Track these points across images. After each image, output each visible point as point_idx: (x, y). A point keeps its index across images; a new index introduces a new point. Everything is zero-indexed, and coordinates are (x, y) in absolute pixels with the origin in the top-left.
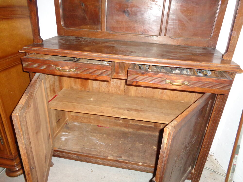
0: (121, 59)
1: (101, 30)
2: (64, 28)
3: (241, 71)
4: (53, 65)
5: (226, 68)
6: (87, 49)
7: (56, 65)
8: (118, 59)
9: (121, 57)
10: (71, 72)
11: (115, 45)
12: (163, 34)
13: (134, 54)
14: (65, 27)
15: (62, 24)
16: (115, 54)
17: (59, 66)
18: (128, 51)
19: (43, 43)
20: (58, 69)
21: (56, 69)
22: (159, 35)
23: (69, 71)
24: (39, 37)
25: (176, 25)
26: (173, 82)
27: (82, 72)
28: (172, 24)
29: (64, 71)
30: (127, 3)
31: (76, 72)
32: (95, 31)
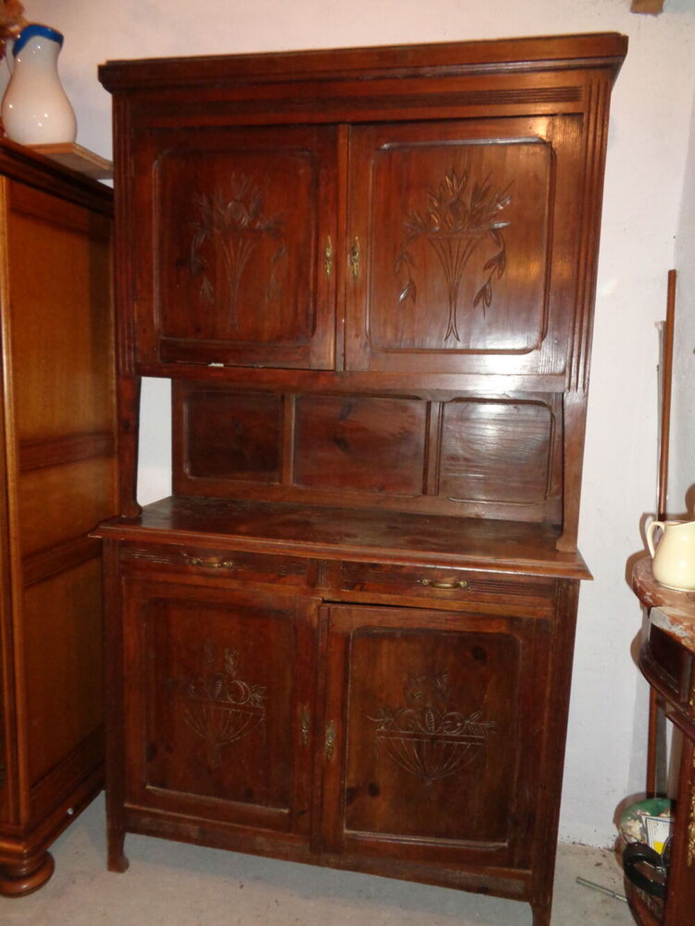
0: (319, 552)
2: (190, 477)
3: (588, 576)
4: (185, 555)
6: (243, 528)
7: (192, 553)
8: (313, 551)
9: (319, 546)
10: (222, 569)
11: (313, 519)
12: (431, 489)
13: (351, 540)
14: (191, 475)
15: (187, 470)
17: (197, 556)
18: (339, 533)
19: (142, 516)
20: (194, 562)
21: (190, 562)
22: (421, 494)
23: (218, 567)
24: (133, 502)
25: (460, 470)
26: (436, 582)
27: (246, 568)
28: (450, 467)
29: (210, 565)
30: (341, 423)
31: (233, 570)
32: (265, 484)
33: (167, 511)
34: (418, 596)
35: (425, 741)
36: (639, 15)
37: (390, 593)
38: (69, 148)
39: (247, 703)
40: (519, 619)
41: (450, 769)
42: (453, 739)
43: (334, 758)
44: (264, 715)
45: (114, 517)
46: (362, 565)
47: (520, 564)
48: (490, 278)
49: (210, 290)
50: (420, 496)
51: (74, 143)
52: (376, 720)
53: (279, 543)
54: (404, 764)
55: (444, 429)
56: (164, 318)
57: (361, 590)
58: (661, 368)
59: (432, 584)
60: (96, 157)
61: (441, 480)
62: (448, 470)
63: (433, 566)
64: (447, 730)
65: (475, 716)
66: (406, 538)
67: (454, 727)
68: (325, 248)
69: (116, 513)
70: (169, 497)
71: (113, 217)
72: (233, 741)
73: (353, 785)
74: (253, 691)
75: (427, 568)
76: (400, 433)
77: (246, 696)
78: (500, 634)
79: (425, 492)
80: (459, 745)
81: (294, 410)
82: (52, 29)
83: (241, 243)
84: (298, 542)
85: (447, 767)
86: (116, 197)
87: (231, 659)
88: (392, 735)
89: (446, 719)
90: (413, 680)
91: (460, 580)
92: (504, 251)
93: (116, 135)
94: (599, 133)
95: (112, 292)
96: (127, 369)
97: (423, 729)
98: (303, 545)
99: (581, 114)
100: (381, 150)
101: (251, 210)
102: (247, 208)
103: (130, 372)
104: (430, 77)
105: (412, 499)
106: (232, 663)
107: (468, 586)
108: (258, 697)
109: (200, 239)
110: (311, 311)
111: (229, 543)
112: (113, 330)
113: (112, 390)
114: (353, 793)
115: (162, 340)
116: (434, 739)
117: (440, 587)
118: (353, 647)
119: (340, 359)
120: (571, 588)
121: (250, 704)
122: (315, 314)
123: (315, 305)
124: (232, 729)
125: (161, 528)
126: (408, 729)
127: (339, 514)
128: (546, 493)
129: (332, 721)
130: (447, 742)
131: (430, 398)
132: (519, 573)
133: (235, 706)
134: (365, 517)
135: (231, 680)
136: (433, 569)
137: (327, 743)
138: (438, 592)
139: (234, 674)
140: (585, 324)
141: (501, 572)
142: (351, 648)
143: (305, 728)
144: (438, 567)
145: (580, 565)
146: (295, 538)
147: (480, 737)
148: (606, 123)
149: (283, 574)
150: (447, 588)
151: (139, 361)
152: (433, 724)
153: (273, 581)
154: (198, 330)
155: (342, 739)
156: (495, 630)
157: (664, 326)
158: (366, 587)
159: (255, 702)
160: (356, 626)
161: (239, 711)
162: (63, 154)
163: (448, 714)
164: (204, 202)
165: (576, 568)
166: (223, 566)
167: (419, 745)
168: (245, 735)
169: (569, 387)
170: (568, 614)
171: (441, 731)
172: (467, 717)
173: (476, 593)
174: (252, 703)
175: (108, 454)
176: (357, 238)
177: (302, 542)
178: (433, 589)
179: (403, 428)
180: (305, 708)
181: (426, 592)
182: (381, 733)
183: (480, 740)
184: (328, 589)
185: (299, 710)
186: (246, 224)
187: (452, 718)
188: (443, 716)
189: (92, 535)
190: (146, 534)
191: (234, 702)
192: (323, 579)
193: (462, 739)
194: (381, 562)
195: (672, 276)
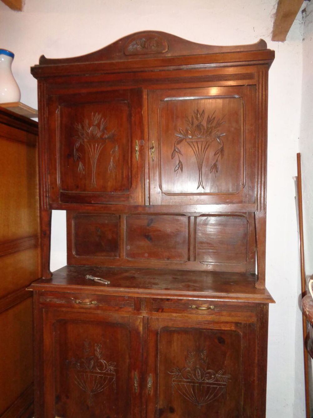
0: (142, 293)
1: (120, 257)
2: (75, 256)
3: (273, 301)
4: (73, 299)
5: (256, 299)
7: (76, 298)
8: (138, 293)
9: (141, 290)
10: (92, 305)
11: (136, 275)
12: (192, 258)
13: (156, 286)
15: (74, 253)
16: (135, 287)
17: (79, 299)
18: (150, 283)
19: (52, 277)
20: (77, 302)
21: (75, 302)
22: (187, 261)
23: (90, 304)
24: (48, 271)
25: (205, 248)
26: (199, 307)
27: (103, 304)
28: (201, 247)
29: (85, 304)
30: (148, 228)
31: (97, 305)
32: (112, 258)
33: (65, 274)
34: (190, 314)
35: (196, 385)
36: (276, 42)
37: (177, 313)
38: (17, 104)
39: (106, 371)
40: (241, 323)
41: (209, 399)
42: (210, 384)
43: (152, 393)
44: (115, 377)
45: (39, 279)
46: (162, 299)
47: (239, 296)
48: (217, 159)
49: (83, 168)
50: (187, 262)
51: (19, 102)
52: (172, 374)
53: (121, 290)
54: (187, 396)
55: (197, 229)
56: (62, 181)
57: (162, 312)
58: (297, 198)
59: (197, 308)
60: (29, 108)
61: (196, 253)
62: (200, 249)
63: (197, 299)
64: (207, 379)
65: (220, 372)
66: (183, 284)
67: (210, 378)
68: (135, 146)
69: (40, 276)
70: (65, 266)
71: (38, 135)
72: (99, 391)
73: (162, 407)
74: (109, 365)
75: (194, 300)
76: (176, 232)
77: (106, 368)
78: (231, 331)
79: (189, 259)
80: (213, 387)
81: (125, 222)
82: (9, 51)
83: (96, 145)
84: (130, 289)
85: (208, 398)
86: (39, 126)
87: (98, 349)
88: (180, 381)
89: (206, 374)
90: (189, 354)
91: (211, 305)
92: (223, 146)
93: (39, 98)
94: (264, 93)
95: (37, 169)
96: (45, 207)
97: (195, 379)
98: (133, 290)
99: (256, 85)
100: (163, 101)
101: (101, 129)
102: (99, 128)
103: (47, 208)
104: (185, 70)
105: (183, 263)
106: (98, 351)
107: (214, 308)
108: (112, 368)
109: (77, 145)
110: (130, 177)
111: (96, 291)
112: (38, 187)
113: (37, 216)
114: (162, 412)
115: (61, 192)
116: (200, 384)
117: (200, 309)
118: (160, 337)
119: (147, 199)
120: (265, 307)
121: (108, 372)
122: (131, 178)
123: (131, 174)
124: (99, 385)
125: (62, 284)
126: (188, 378)
127: (149, 272)
128: (247, 258)
129: (150, 374)
130: (207, 385)
131: (189, 215)
132: (240, 301)
133: (101, 373)
134: (161, 273)
135: (98, 360)
136: (198, 300)
137: (148, 385)
138: (200, 312)
139: (99, 357)
140: (263, 180)
141: (230, 301)
142: (159, 338)
143: (136, 383)
144: (200, 299)
145: (268, 296)
146: (128, 287)
147: (223, 383)
148: (267, 88)
149: (123, 307)
150: (204, 310)
151: (51, 202)
152: (200, 376)
153: (117, 310)
154: (78, 187)
155: (155, 384)
156: (229, 329)
157: (297, 179)
158: (164, 310)
159: (111, 370)
160: (161, 327)
161: (102, 375)
162: (14, 107)
163: (207, 371)
164: (80, 127)
165: (267, 297)
166: (92, 303)
167: (194, 387)
168: (105, 388)
169: (257, 210)
170: (264, 321)
171: (204, 380)
172: (217, 372)
173: (219, 311)
174: (109, 371)
175: (35, 246)
176: (153, 142)
177: (132, 289)
178: (198, 310)
179: (177, 229)
180: (136, 373)
181: (194, 312)
182: (174, 381)
183: (224, 385)
184: (145, 312)
185: (133, 373)
186: (99, 136)
187: (209, 373)
188: (205, 372)
189: (28, 289)
190: (54, 288)
191: (99, 371)
192: (143, 307)
193: (215, 384)
194: (172, 298)
195: (299, 156)
